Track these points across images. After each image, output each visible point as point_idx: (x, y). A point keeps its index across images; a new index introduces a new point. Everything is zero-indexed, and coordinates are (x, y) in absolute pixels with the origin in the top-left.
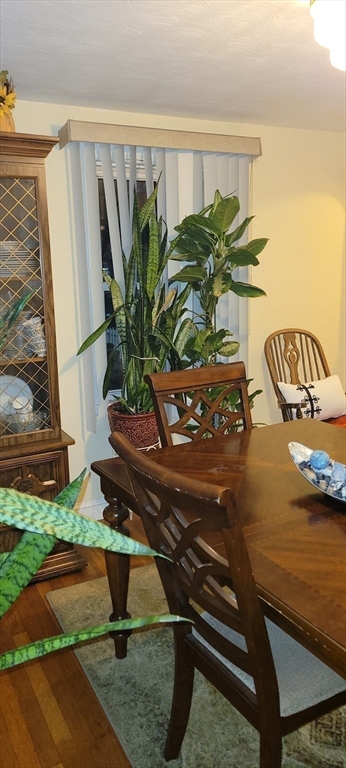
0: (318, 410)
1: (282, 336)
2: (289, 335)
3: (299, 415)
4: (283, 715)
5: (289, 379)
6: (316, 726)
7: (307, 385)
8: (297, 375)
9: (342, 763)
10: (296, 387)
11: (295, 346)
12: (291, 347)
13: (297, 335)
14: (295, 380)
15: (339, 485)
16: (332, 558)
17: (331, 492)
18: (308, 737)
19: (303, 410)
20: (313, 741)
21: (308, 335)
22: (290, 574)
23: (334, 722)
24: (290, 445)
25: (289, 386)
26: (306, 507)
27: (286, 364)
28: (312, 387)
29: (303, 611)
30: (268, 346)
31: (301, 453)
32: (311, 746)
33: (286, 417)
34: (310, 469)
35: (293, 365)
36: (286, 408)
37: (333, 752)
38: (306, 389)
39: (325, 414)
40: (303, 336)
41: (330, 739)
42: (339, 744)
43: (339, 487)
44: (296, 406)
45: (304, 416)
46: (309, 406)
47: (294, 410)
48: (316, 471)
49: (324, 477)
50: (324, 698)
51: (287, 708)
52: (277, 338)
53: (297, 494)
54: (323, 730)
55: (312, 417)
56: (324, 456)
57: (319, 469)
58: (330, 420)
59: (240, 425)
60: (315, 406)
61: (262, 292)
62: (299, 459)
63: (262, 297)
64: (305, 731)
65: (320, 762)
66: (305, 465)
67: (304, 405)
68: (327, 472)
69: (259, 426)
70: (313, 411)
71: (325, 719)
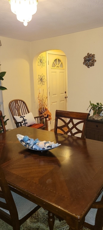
0: (27, 123)
1: (14, 102)
2: (16, 101)
3: (21, 125)
4: (19, 219)
5: (17, 115)
6: (31, 218)
7: (23, 116)
8: (20, 113)
9: (39, 227)
10: (19, 117)
11: (18, 104)
12: (17, 105)
13: (19, 101)
14: (19, 115)
15: (32, 145)
16: (31, 168)
17: (30, 147)
18: (29, 222)
19: (22, 124)
20: (31, 223)
21: (22, 101)
22: (18, 175)
23: (37, 215)
24: (17, 135)
25: (17, 117)
26: (23, 154)
27: (16, 110)
28: (25, 116)
29: (22, 186)
30: (10, 105)
31: (20, 137)
32: (30, 225)
33: (18, 126)
34: (24, 142)
35: (18, 110)
36: (17, 123)
37: (37, 224)
38: (23, 117)
39: (29, 124)
40: (20, 101)
41: (36, 220)
42: (38, 221)
43: (32, 146)
44: (20, 123)
45: (23, 125)
46: (24, 122)
47: (20, 124)
48: (25, 142)
49: (28, 144)
50: (32, 210)
51: (21, 216)
52: (12, 102)
53: (20, 150)
54: (33, 219)
55: (25, 126)
56: (27, 137)
57: (26, 141)
58: (30, 126)
59: (2, 131)
60: (26, 122)
61: (6, 89)
62: (20, 139)
63: (6, 90)
64: (28, 221)
65: (33, 229)
66: (22, 141)
67: (22, 122)
68: (28, 142)
69: (9, 130)
70: (25, 124)
71: (34, 215)
